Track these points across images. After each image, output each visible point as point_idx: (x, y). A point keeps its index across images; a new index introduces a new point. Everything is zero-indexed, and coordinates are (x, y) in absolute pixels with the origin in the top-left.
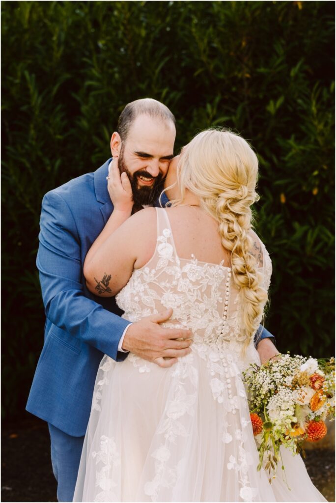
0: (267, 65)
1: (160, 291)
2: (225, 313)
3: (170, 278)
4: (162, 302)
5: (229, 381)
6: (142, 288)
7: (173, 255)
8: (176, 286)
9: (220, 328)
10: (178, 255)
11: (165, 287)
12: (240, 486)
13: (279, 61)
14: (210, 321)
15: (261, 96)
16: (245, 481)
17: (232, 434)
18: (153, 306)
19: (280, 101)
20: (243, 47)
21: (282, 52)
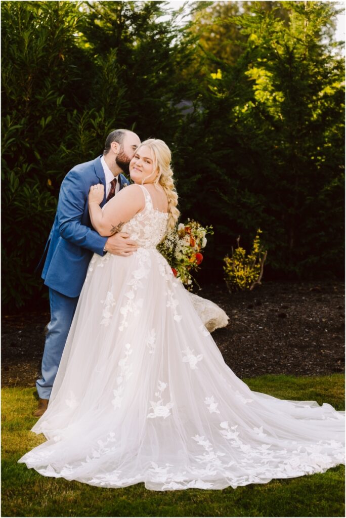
1: (144, 225)
3: (149, 219)
6: (135, 223)
7: (152, 208)
12: (174, 315)
13: (50, 93)
15: (37, 114)
16: (175, 312)
18: (139, 232)
19: (49, 119)
20: (29, 80)
21: (50, 87)
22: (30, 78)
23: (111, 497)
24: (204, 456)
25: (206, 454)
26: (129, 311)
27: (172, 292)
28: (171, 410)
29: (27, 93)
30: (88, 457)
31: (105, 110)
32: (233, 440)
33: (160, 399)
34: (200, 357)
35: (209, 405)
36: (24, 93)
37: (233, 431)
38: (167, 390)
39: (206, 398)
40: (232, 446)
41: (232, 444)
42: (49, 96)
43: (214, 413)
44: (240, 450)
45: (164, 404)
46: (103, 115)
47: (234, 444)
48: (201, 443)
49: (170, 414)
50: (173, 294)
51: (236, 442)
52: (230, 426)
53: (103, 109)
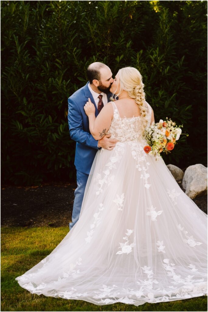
0: (117, 41)
2: (137, 131)
3: (118, 125)
4: (116, 132)
5: (139, 152)
7: (119, 117)
8: (120, 127)
9: (135, 135)
10: (121, 117)
11: (117, 128)
12: (145, 184)
13: (122, 40)
14: (132, 134)
15: (114, 54)
16: (146, 182)
17: (142, 168)
19: (122, 57)
20: (108, 33)
21: (123, 36)
22: (109, 31)
23: (61, 304)
24: (144, 281)
25: (147, 280)
26: (104, 182)
27: (146, 168)
28: (133, 248)
29: (108, 41)
30: (59, 277)
31: (159, 49)
32: (170, 271)
33: (126, 241)
34: (159, 213)
35: (159, 246)
36: (106, 41)
37: (171, 266)
38: (132, 234)
39: (158, 241)
40: (167, 275)
41: (168, 274)
42: (122, 42)
43: (161, 252)
44: (172, 278)
45: (129, 244)
46: (157, 53)
47: (170, 274)
48: (146, 272)
49: (132, 251)
50: (146, 170)
51: (171, 273)
52: (170, 262)
53: (158, 49)
